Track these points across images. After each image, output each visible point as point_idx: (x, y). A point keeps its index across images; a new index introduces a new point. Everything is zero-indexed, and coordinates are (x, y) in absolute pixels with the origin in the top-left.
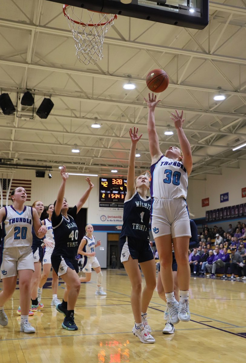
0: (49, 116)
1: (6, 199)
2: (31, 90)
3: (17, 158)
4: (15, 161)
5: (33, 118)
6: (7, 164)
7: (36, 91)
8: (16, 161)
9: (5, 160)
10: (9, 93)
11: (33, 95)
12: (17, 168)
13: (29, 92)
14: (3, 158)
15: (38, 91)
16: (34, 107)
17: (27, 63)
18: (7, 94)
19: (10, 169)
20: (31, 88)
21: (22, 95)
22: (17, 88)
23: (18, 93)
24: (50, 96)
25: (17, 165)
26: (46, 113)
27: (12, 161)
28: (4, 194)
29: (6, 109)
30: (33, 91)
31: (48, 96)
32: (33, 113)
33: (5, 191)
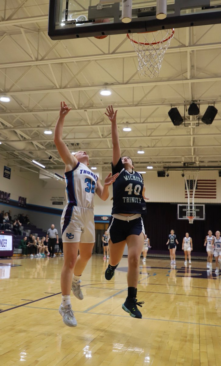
0: (214, 122)
1: (192, 197)
2: (196, 101)
3: (198, 161)
4: (197, 164)
5: (199, 125)
6: (190, 167)
7: (201, 101)
8: (199, 163)
9: (189, 164)
10: (177, 107)
11: (198, 105)
12: (200, 170)
13: (194, 103)
14: (187, 162)
15: (203, 100)
16: (200, 116)
17: (187, 79)
18: (176, 108)
19: (195, 171)
20: (197, 100)
21: (188, 107)
22: (185, 102)
23: (185, 105)
24: (214, 103)
25: (200, 167)
26: (210, 119)
27: (195, 164)
28: (191, 193)
29: (175, 121)
30: (198, 101)
31: (212, 103)
32: (199, 121)
33: (191, 190)
